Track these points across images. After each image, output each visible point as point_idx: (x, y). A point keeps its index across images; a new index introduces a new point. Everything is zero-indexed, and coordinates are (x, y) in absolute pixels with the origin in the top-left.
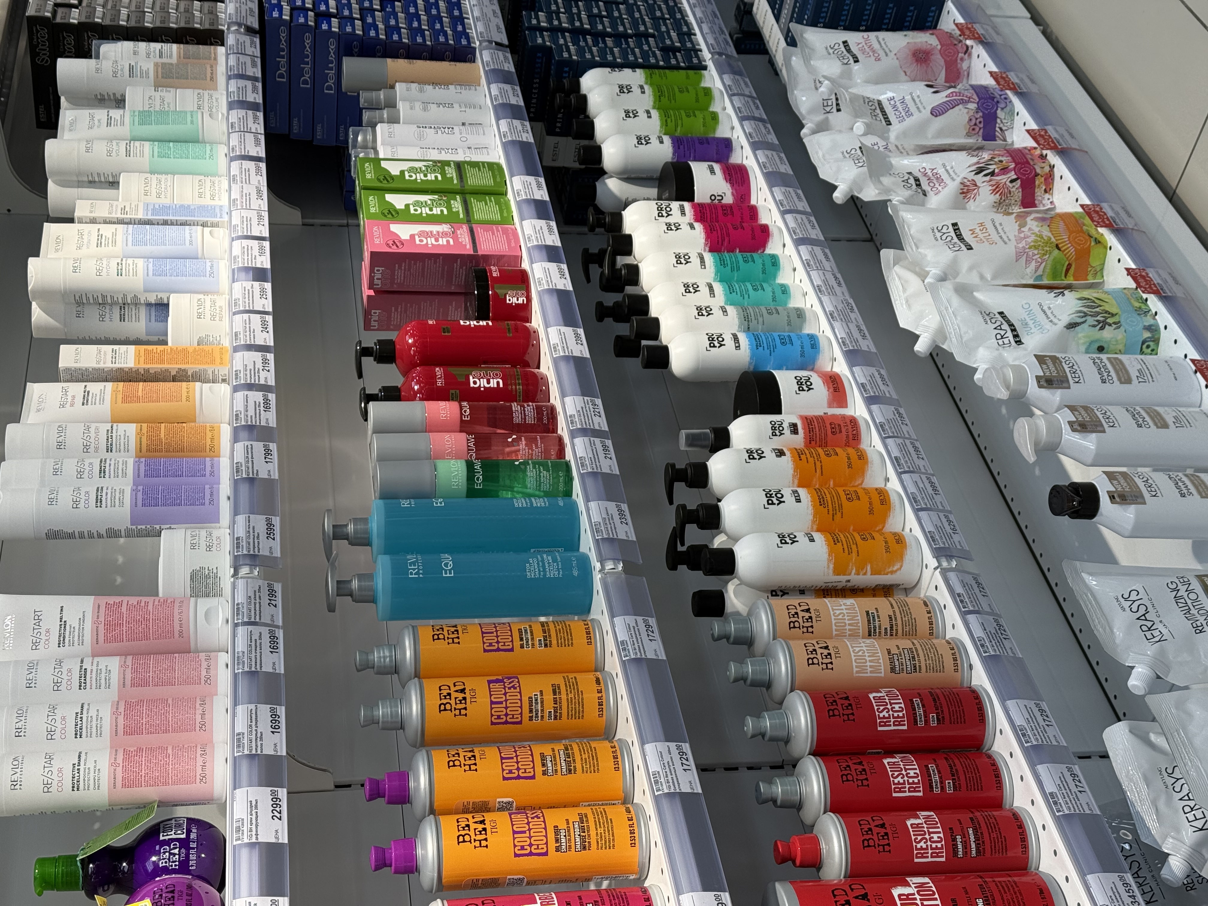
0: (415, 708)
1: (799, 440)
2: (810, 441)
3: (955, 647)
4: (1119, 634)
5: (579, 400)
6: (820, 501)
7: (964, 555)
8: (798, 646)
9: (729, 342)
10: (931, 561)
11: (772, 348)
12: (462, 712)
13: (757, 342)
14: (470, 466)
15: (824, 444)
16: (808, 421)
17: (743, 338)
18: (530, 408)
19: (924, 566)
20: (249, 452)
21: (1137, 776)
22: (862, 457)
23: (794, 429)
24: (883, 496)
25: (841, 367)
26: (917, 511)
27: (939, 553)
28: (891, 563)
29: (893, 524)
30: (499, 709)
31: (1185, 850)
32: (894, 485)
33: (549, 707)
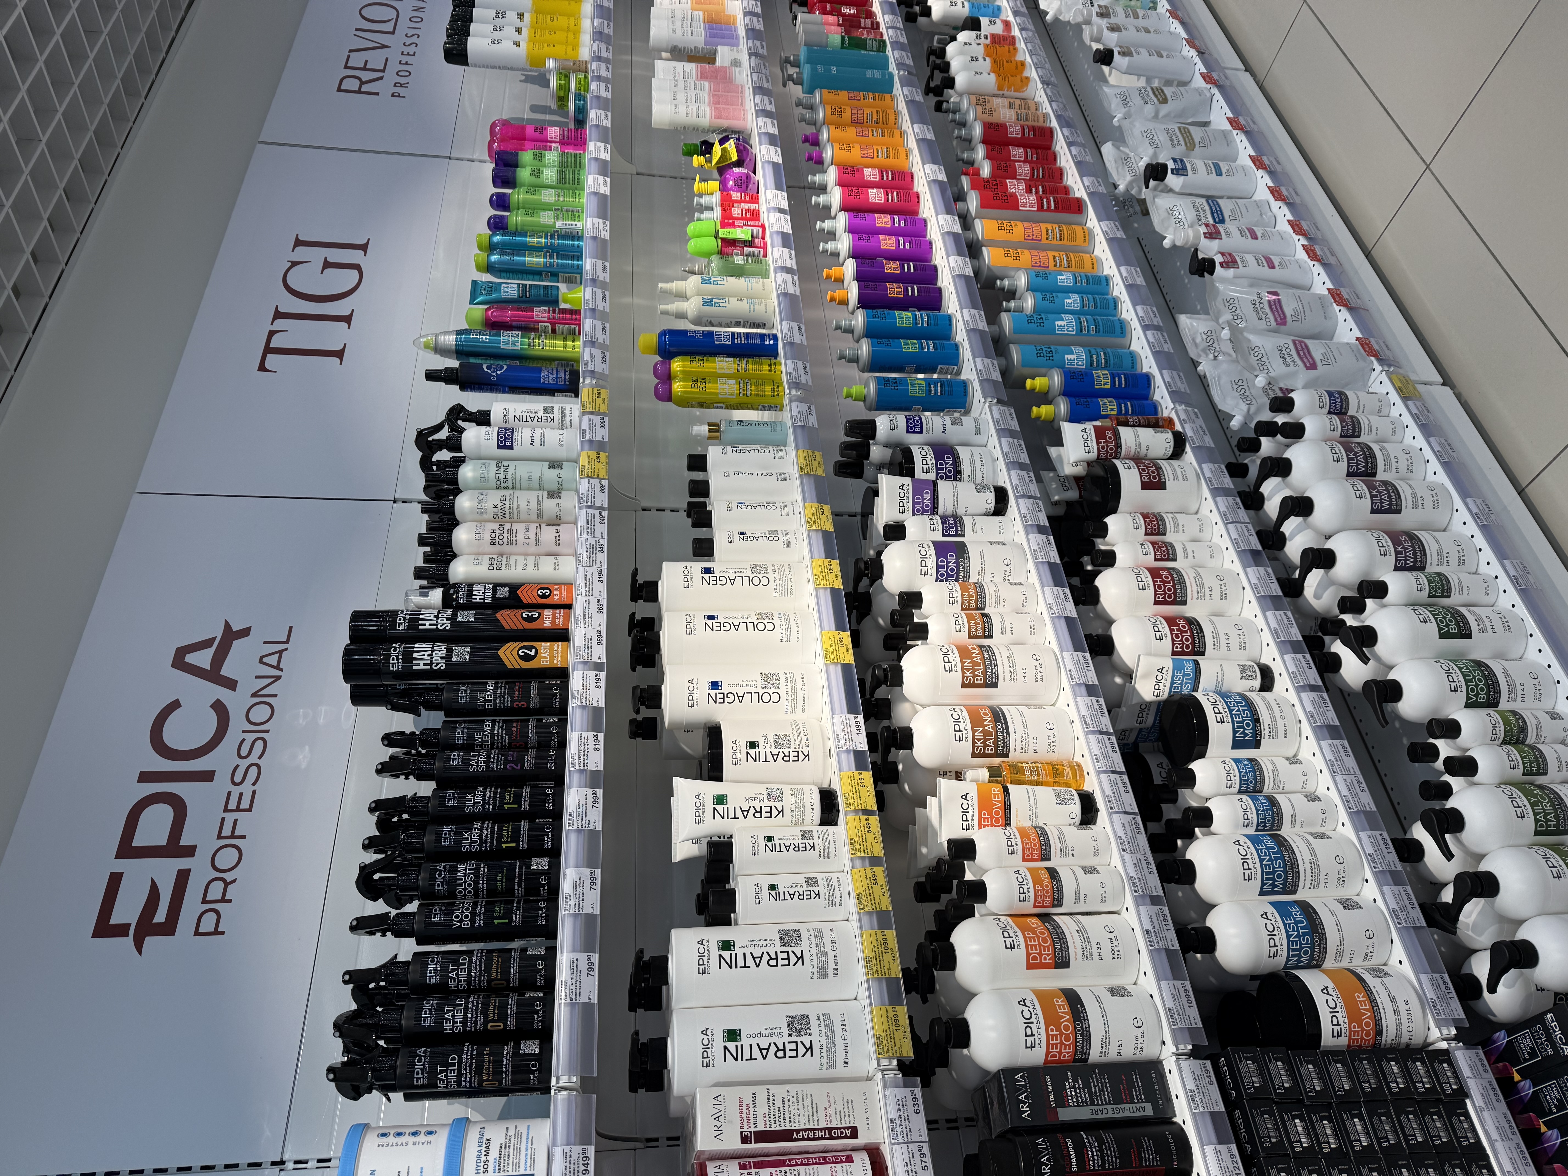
0: (821, 115)
1: (988, 41)
2: (993, 42)
3: (1046, 116)
4: (1113, 106)
5: (891, 17)
6: (995, 62)
7: (1054, 85)
8: (979, 108)
9: (960, 5)
10: (1040, 85)
11: (979, 9)
12: (840, 116)
13: (973, 6)
14: (843, 38)
15: (999, 43)
16: (993, 36)
17: (966, 4)
18: (868, 21)
19: (1036, 89)
20: (751, 21)
21: (1112, 159)
22: (1015, 49)
23: (986, 37)
24: (1023, 64)
25: (1011, 18)
26: (1036, 69)
27: (1043, 83)
28: (1022, 87)
29: (1026, 74)
30: (855, 117)
31: (1126, 182)
32: (1028, 59)
33: (875, 118)
